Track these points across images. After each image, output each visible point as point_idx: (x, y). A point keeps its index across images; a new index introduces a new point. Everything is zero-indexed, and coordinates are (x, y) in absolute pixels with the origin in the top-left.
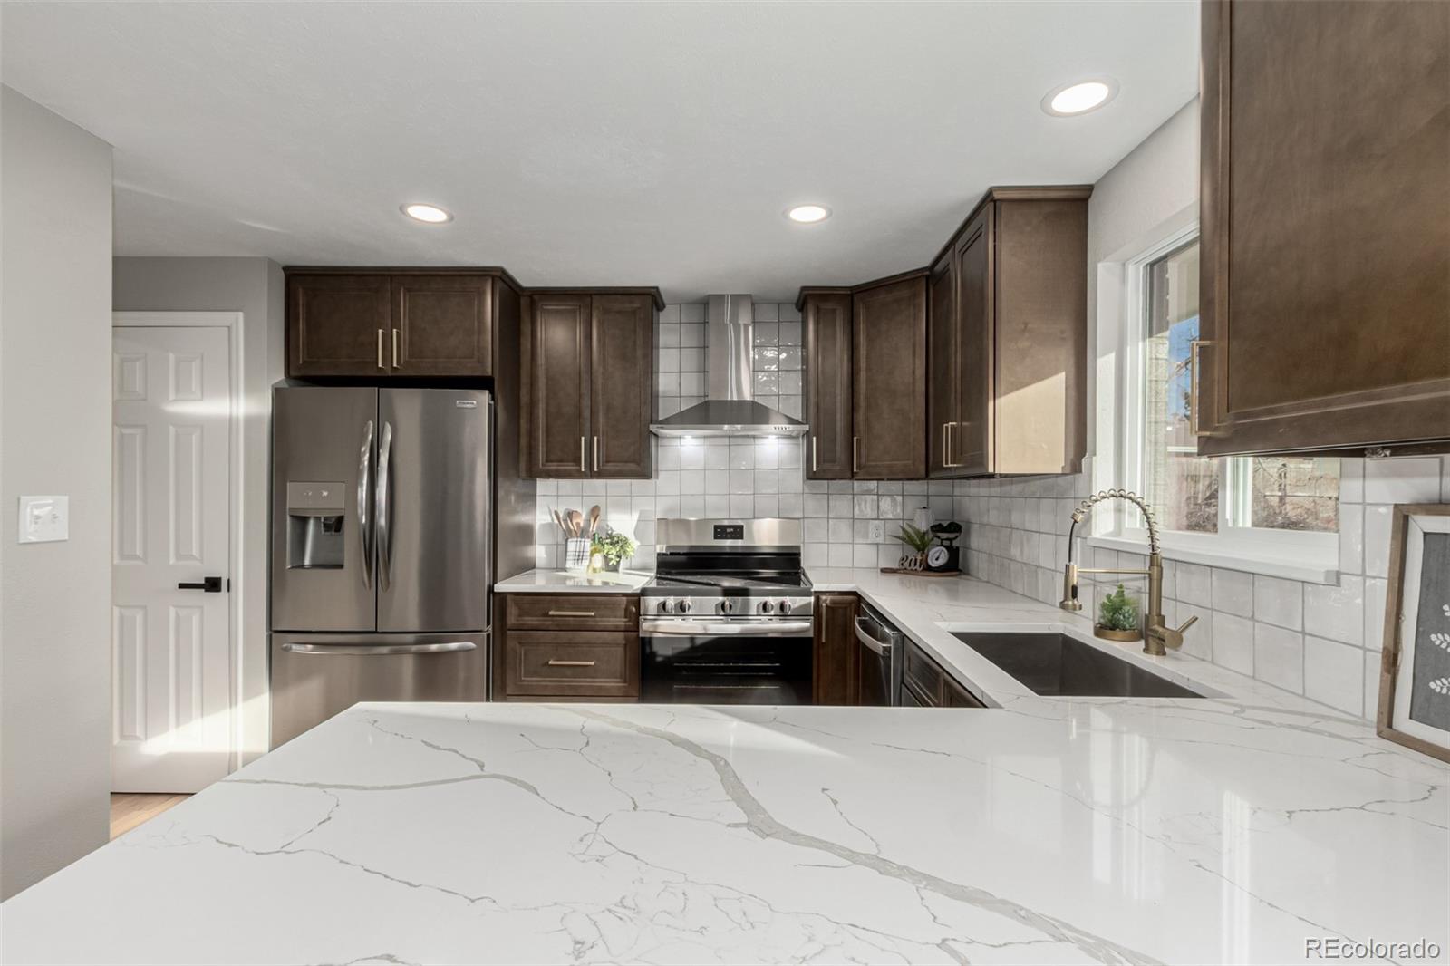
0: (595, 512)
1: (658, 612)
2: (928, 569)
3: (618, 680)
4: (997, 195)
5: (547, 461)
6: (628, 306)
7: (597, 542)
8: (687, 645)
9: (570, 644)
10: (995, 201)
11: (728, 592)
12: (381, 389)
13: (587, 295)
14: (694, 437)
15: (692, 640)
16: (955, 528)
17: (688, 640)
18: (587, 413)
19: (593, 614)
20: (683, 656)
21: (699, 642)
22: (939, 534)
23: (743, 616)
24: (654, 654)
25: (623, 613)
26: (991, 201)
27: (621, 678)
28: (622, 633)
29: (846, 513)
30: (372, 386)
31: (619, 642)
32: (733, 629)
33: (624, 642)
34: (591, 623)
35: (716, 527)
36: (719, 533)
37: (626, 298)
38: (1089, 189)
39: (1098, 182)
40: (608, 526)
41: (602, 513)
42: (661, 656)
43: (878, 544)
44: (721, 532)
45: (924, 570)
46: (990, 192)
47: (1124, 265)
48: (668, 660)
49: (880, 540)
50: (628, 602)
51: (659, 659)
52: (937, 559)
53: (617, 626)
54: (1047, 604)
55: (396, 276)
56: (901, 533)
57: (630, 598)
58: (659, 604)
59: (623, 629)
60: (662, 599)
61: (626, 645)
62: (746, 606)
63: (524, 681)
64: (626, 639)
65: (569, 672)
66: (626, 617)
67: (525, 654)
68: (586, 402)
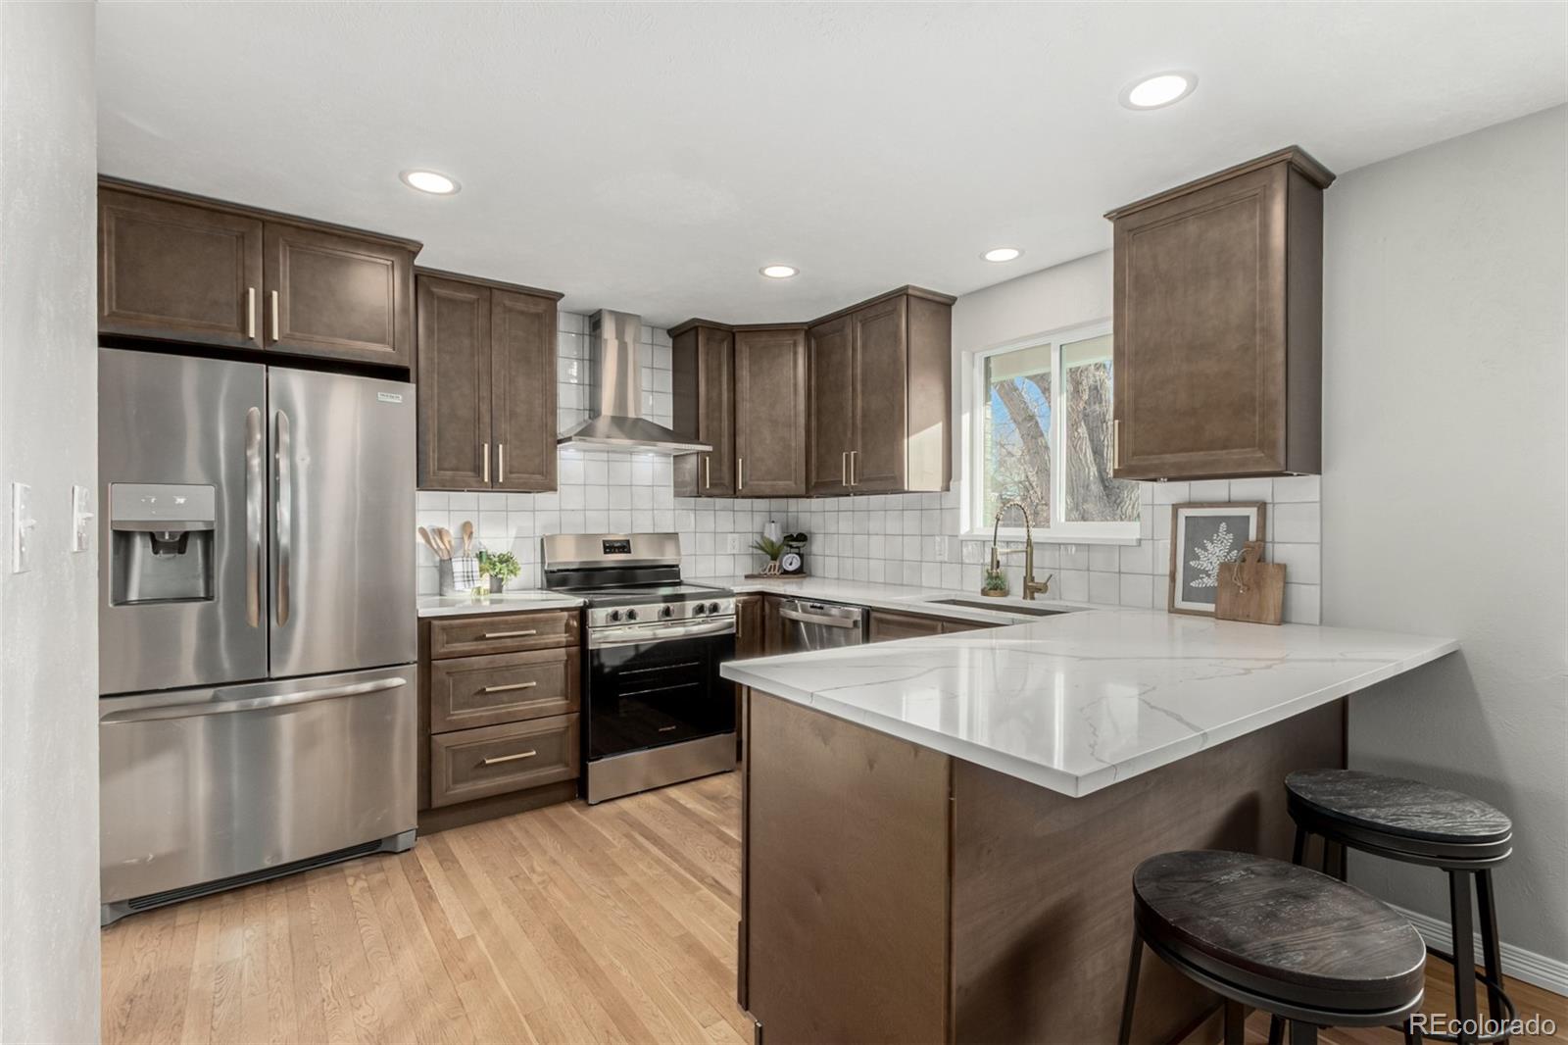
0: (467, 529)
1: (607, 622)
2: (786, 572)
3: (558, 698)
4: (910, 292)
5: (440, 469)
6: (533, 309)
7: (484, 560)
8: (632, 653)
9: (508, 667)
10: (907, 295)
11: (667, 599)
12: (270, 367)
13: (486, 287)
14: (578, 450)
15: (637, 647)
16: (802, 538)
17: (633, 648)
18: (486, 419)
19: (534, 632)
20: (628, 665)
21: (642, 649)
22: (791, 543)
23: (681, 621)
24: (601, 666)
25: (563, 628)
26: (903, 294)
27: (561, 696)
28: (563, 650)
29: (711, 527)
30: (261, 363)
31: (561, 658)
32: (677, 632)
33: (566, 658)
34: (531, 642)
35: (604, 542)
36: (608, 547)
37: (530, 299)
38: (954, 299)
39: (961, 296)
40: (480, 544)
41: (475, 529)
42: (608, 667)
43: (734, 555)
44: (610, 548)
45: (782, 574)
46: (907, 287)
47: (974, 354)
48: (616, 669)
49: (735, 552)
50: (570, 616)
51: (607, 670)
52: (791, 564)
53: (558, 643)
54: (912, 586)
55: (268, 221)
56: (755, 544)
57: (571, 613)
58: (607, 615)
59: (564, 644)
60: (610, 610)
61: (567, 661)
62: (683, 610)
63: (453, 715)
64: (569, 655)
65: (505, 697)
66: (566, 633)
67: (454, 685)
68: (484, 408)
